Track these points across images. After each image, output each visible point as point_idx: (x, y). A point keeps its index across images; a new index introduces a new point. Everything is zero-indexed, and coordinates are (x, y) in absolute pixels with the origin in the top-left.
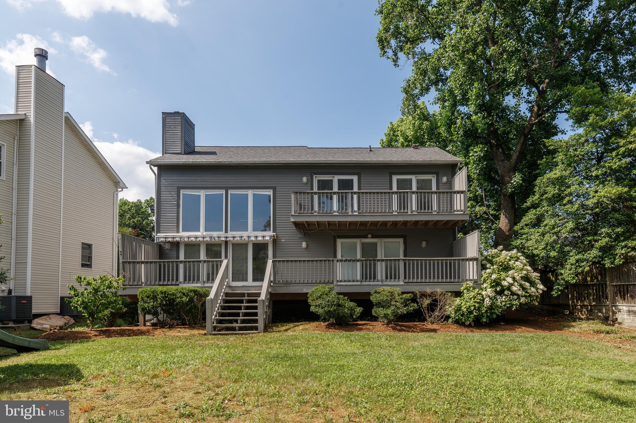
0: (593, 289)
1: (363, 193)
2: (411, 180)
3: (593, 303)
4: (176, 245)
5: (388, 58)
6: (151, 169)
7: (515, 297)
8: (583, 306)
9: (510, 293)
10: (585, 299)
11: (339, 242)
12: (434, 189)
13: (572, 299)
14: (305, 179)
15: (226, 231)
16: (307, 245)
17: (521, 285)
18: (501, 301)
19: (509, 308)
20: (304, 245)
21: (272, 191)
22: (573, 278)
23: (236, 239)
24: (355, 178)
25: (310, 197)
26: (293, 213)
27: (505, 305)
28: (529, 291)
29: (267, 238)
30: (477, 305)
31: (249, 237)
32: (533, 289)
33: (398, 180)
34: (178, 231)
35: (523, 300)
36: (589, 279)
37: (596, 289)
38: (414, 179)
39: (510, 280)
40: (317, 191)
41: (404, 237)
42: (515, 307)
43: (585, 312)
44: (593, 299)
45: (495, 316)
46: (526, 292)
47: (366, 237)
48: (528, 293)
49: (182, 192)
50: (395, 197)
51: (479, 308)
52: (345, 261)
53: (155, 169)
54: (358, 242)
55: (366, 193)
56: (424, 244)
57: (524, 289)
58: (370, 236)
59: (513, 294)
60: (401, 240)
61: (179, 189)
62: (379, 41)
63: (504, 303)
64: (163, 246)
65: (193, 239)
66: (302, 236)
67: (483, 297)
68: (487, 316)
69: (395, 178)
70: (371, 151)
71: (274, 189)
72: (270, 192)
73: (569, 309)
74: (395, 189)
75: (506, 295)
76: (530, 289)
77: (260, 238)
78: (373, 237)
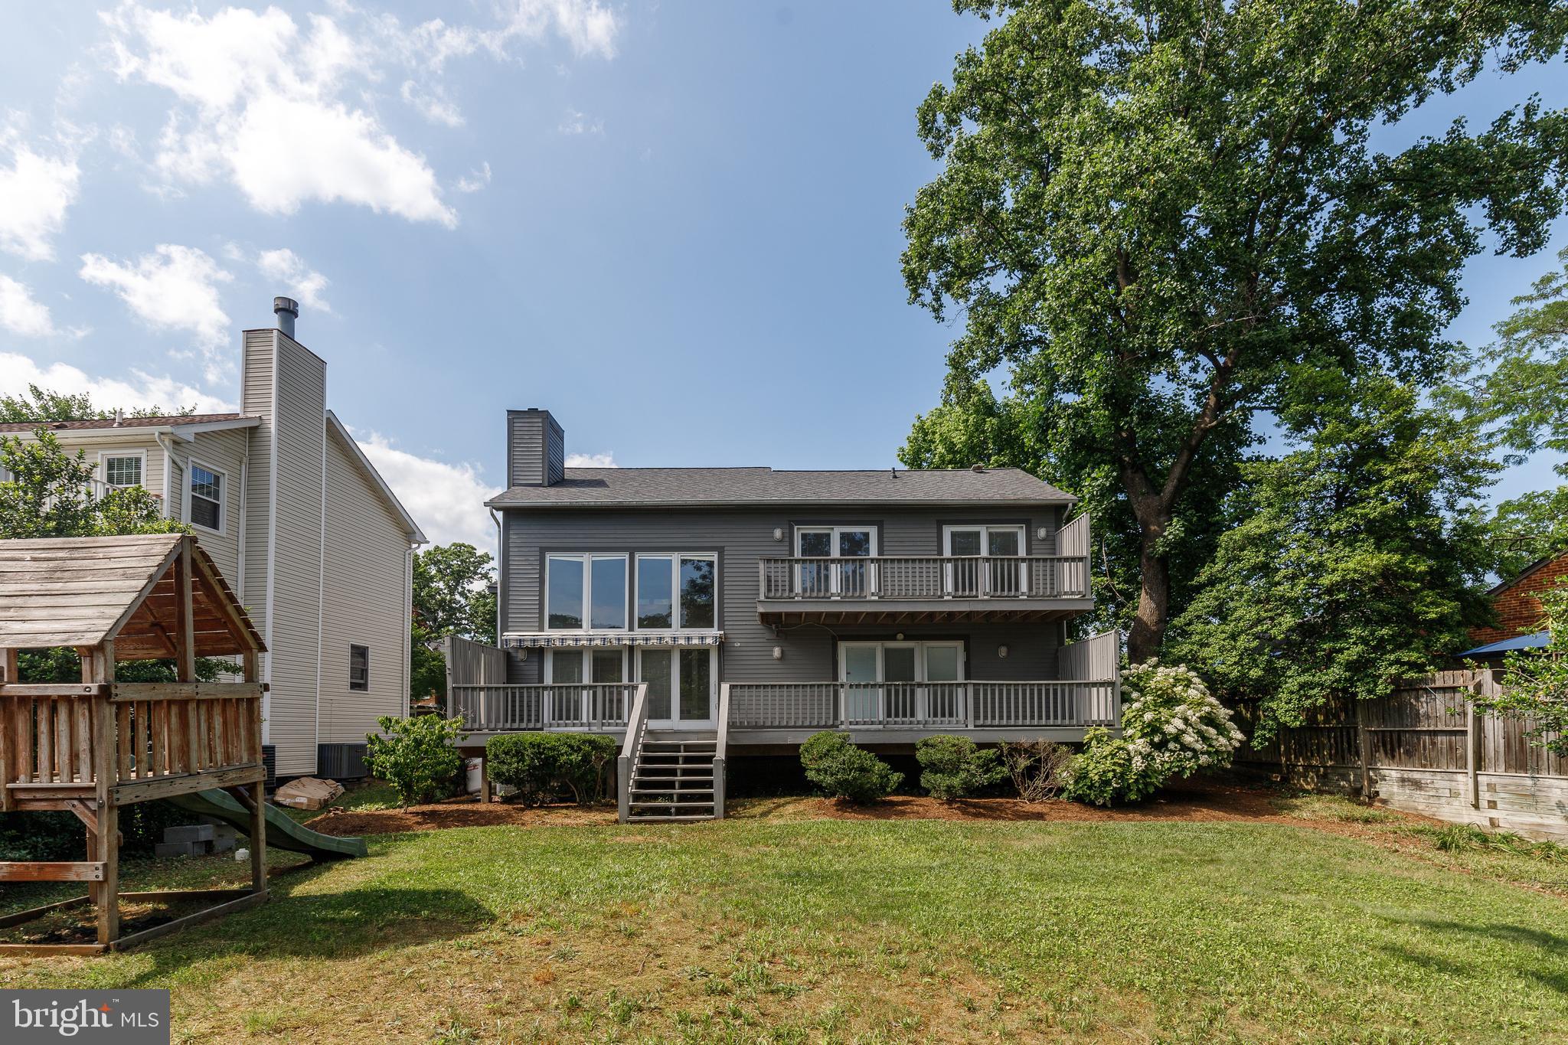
0: (1329, 738)
1: (886, 561)
2: (978, 534)
3: (1330, 763)
4: (537, 653)
5: (924, 305)
6: (492, 515)
7: (1189, 754)
8: (1308, 768)
9: (1178, 746)
10: (1312, 755)
11: (843, 647)
12: (1022, 553)
13: (1287, 754)
14: (778, 533)
15: (631, 629)
16: (783, 652)
17: (1200, 733)
18: (1163, 759)
19: (1178, 775)
20: (777, 652)
21: (716, 555)
22: (1295, 717)
23: (650, 643)
24: (873, 532)
25: (787, 568)
26: (762, 598)
27: (1169, 769)
28: (1214, 743)
29: (709, 641)
30: (1118, 769)
31: (675, 639)
32: (1222, 740)
33: (954, 535)
34: (541, 629)
35: (1203, 759)
36: (1320, 718)
37: (1335, 738)
38: (983, 531)
39: (1179, 723)
40: (800, 557)
41: (966, 639)
42: (1188, 772)
43: (1312, 778)
44: (1330, 755)
45: (1151, 790)
46: (1210, 746)
47: (893, 638)
48: (1213, 747)
49: (549, 556)
50: (948, 569)
51: (1122, 774)
53: (500, 515)
54: (878, 647)
55: (893, 561)
56: (1003, 652)
57: (1205, 739)
58: (900, 636)
59: (1185, 748)
60: (959, 645)
61: (543, 551)
62: (908, 277)
63: (1167, 766)
64: (514, 655)
65: (571, 643)
66: (773, 636)
67: (1129, 754)
68: (1138, 790)
69: (947, 531)
70: (895, 477)
71: (721, 551)
72: (714, 557)
73: (1280, 772)
74: (947, 553)
75: (1171, 751)
76: (1217, 739)
77: (695, 641)
78: (907, 638)
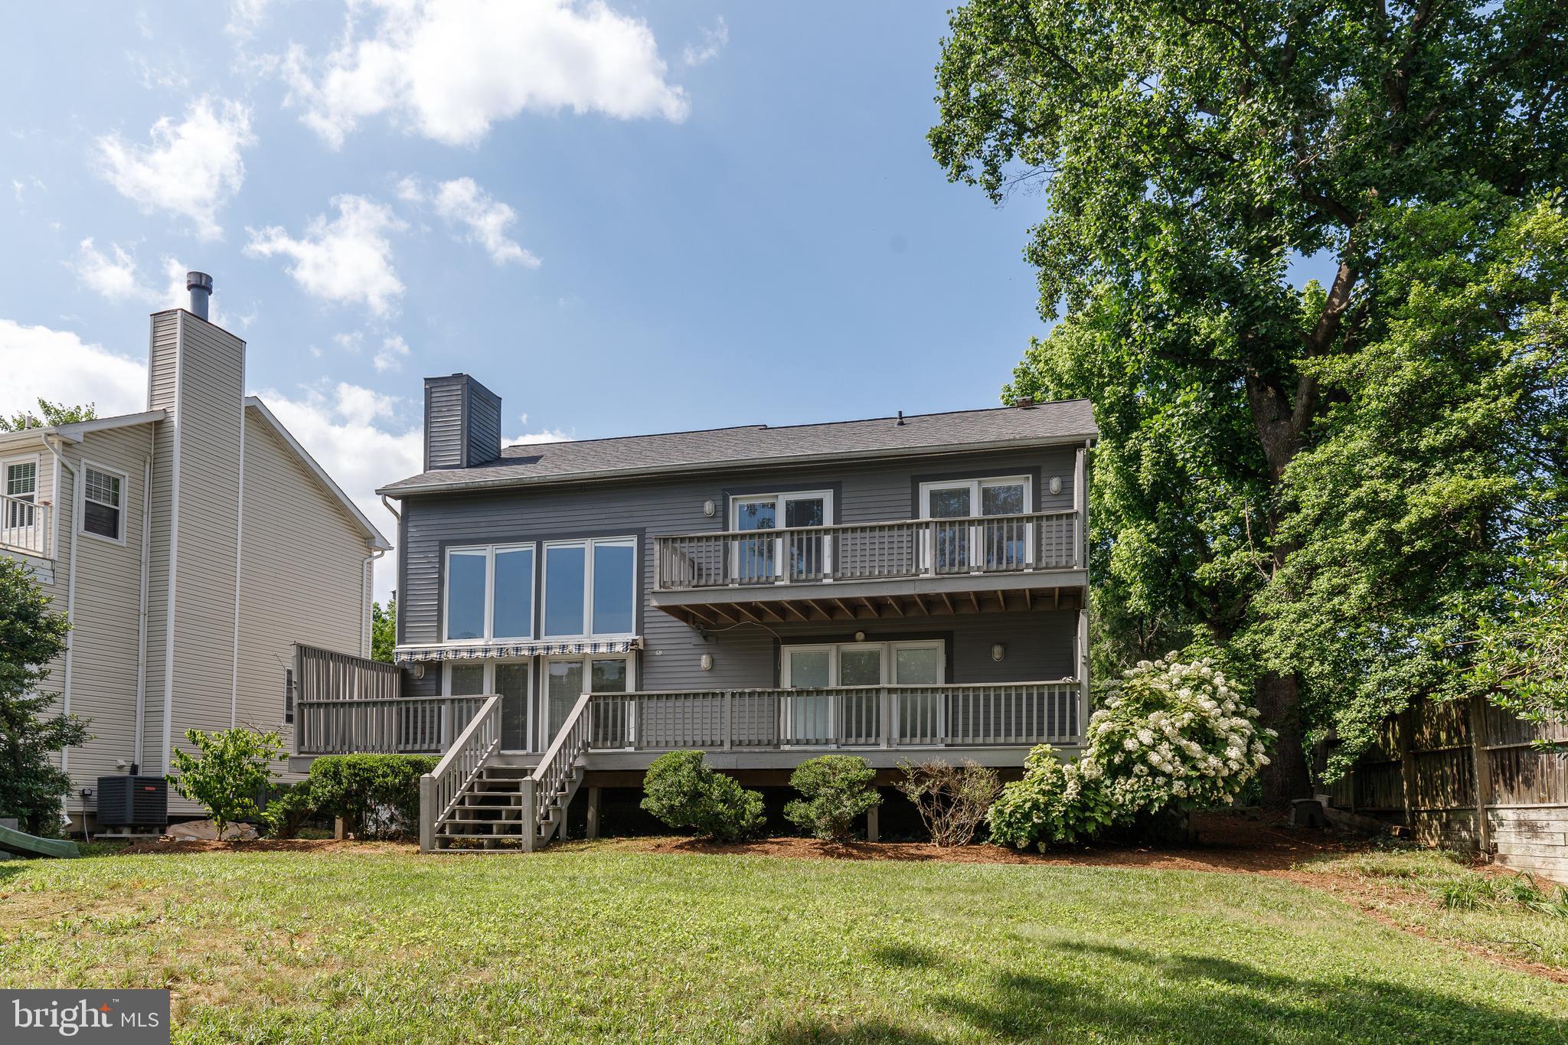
0: (1452, 765)
1: (845, 530)
2: (966, 492)
3: (1454, 804)
4: (434, 668)
5: (972, 182)
6: (386, 504)
7: (1160, 780)
8: (1432, 812)
9: (1145, 769)
10: (1438, 795)
11: (787, 652)
12: (1028, 509)
13: (1412, 793)
14: (709, 507)
15: (537, 637)
16: (713, 661)
17: (1179, 751)
18: (1122, 791)
19: (1144, 811)
20: (705, 661)
21: (636, 539)
22: (1362, 731)
23: (551, 652)
24: (827, 497)
25: (721, 548)
26: (657, 588)
27: (1132, 801)
28: (1202, 765)
29: (619, 648)
30: (1042, 799)
31: (580, 647)
32: (1213, 760)
33: (934, 495)
34: (440, 640)
35: (1178, 787)
36: (1443, 736)
37: (1458, 765)
38: (974, 488)
39: (1146, 737)
40: (737, 531)
41: (948, 637)
42: (1157, 805)
43: (1436, 830)
44: (1453, 791)
45: (1091, 828)
46: (1194, 768)
47: (851, 638)
48: (1199, 770)
49: (449, 551)
50: (926, 536)
51: (1047, 805)
52: (751, 694)
53: (397, 505)
54: (831, 650)
55: (854, 530)
56: (997, 652)
57: (1185, 758)
58: (860, 636)
59: (1154, 772)
60: (939, 645)
61: (443, 544)
63: (1129, 796)
64: (411, 671)
65: (465, 655)
66: (699, 640)
67: (1062, 777)
68: (1067, 826)
69: (926, 489)
70: (901, 424)
71: (641, 534)
72: (631, 542)
73: (1402, 823)
74: (925, 515)
75: (1137, 776)
76: (1205, 760)
77: (603, 649)
78: (869, 637)
